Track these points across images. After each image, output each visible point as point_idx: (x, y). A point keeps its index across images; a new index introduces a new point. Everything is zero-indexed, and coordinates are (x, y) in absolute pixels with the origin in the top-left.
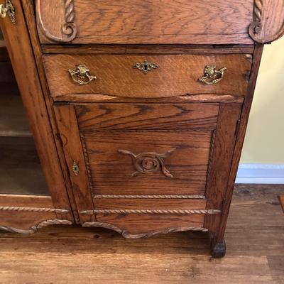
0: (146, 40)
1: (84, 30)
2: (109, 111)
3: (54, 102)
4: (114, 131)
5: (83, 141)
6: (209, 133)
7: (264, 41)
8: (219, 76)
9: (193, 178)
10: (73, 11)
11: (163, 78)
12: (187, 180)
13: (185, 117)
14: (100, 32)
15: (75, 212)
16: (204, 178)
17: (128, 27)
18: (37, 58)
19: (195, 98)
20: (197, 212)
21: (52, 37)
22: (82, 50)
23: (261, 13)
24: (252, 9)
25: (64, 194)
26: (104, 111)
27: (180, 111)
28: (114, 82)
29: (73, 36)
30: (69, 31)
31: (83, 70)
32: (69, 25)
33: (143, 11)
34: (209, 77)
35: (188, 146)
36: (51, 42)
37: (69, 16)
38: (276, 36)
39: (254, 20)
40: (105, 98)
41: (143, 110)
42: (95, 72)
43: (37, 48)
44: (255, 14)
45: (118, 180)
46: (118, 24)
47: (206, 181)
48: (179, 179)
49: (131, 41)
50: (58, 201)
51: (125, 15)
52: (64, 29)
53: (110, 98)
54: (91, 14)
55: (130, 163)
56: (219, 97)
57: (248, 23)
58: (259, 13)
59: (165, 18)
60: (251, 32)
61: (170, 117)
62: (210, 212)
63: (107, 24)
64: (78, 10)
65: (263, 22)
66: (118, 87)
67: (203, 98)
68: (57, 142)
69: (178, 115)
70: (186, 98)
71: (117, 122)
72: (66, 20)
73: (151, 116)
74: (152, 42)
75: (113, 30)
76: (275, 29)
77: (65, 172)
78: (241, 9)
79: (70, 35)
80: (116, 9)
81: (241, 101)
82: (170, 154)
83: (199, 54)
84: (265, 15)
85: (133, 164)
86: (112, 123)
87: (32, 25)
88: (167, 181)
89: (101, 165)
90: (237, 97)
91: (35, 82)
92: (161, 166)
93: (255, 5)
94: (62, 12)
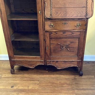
0: (66, 18)
1: (54, 16)
3: (45, 32)
4: (57, 38)
5: (50, 41)
6: (78, 39)
7: (88, 18)
8: (80, 25)
9: (74, 51)
11: (69, 26)
12: (73, 51)
13: (73, 35)
15: (45, 61)
16: (77, 51)
17: (62, 15)
18: (43, 22)
19: (75, 30)
20: (76, 61)
21: (47, 17)
22: (52, 20)
25: (43, 56)
26: (56, 33)
27: (72, 33)
28: (58, 27)
30: (51, 16)
31: (52, 24)
32: (51, 15)
33: (65, 12)
34: (78, 26)
35: (74, 42)
40: (56, 30)
41: (64, 33)
42: (54, 25)
45: (57, 51)
46: (60, 15)
47: (78, 52)
48: (71, 51)
49: (63, 18)
50: (42, 58)
51: (61, 13)
53: (57, 30)
54: (55, 13)
55: (60, 47)
56: (80, 30)
57: (85, 14)
59: (69, 14)
60: (86, 16)
61: (69, 35)
62: (79, 61)
63: (58, 15)
64: (52, 12)
65: (88, 14)
67: (77, 30)
68: (44, 41)
69: (71, 34)
70: (73, 30)
71: (58, 36)
73: (65, 34)
76: (90, 16)
77: (45, 49)
78: (84, 12)
80: (60, 12)
81: (85, 31)
82: (69, 44)
83: (76, 21)
85: (61, 47)
86: (57, 36)
87: (43, 15)
88: (69, 52)
89: (53, 47)
90: (84, 30)
91: (42, 27)
92: (67, 47)
93: (86, 11)
94: (50, 13)
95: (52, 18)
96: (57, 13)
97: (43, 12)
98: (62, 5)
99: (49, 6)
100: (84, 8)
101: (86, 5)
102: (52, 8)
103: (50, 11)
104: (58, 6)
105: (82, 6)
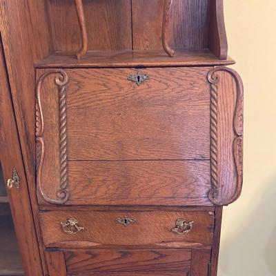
0: (125, 202)
2: (94, 256)
4: (99, 273)
6: (185, 274)
7: (221, 204)
8: (189, 228)
10: (67, 179)
11: (141, 230)
13: (161, 260)
14: (89, 196)
17: (111, 191)
18: (35, 213)
19: (169, 245)
21: (48, 199)
22: (72, 208)
23: (217, 182)
24: (209, 179)
26: (90, 256)
27: (157, 256)
28: (99, 232)
29: (66, 199)
30: (63, 195)
31: (73, 223)
32: (63, 191)
33: (123, 180)
34: (180, 228)
36: (47, 204)
37: (63, 184)
38: (231, 200)
39: (213, 188)
40: (91, 244)
41: (124, 255)
42: (84, 224)
43: (35, 207)
44: (212, 184)
46: (103, 189)
49: (114, 203)
51: (108, 183)
52: (59, 194)
53: (95, 244)
54: (81, 182)
56: (190, 244)
57: (208, 189)
58: (215, 183)
59: (141, 185)
60: (210, 197)
61: (149, 260)
63: (94, 189)
64: (71, 179)
65: (219, 189)
66: (102, 236)
67: (177, 245)
69: (155, 259)
70: (161, 245)
71: (101, 265)
72: (61, 187)
73: (131, 260)
74: (131, 203)
75: (99, 194)
76: (230, 195)
78: (201, 178)
79: (64, 198)
80: (101, 178)
81: (209, 248)
83: (170, 211)
84: (221, 184)
86: (97, 266)
87: (32, 190)
90: (206, 246)
91: (31, 232)
93: (212, 177)
94: (58, 180)
95: (68, 203)
96: (90, 181)
97: (30, 177)
98: (108, 151)
99: (57, 153)
100: (201, 162)
101: (211, 150)
102: (67, 160)
103: (61, 172)
104: (92, 155)
105: (194, 156)
